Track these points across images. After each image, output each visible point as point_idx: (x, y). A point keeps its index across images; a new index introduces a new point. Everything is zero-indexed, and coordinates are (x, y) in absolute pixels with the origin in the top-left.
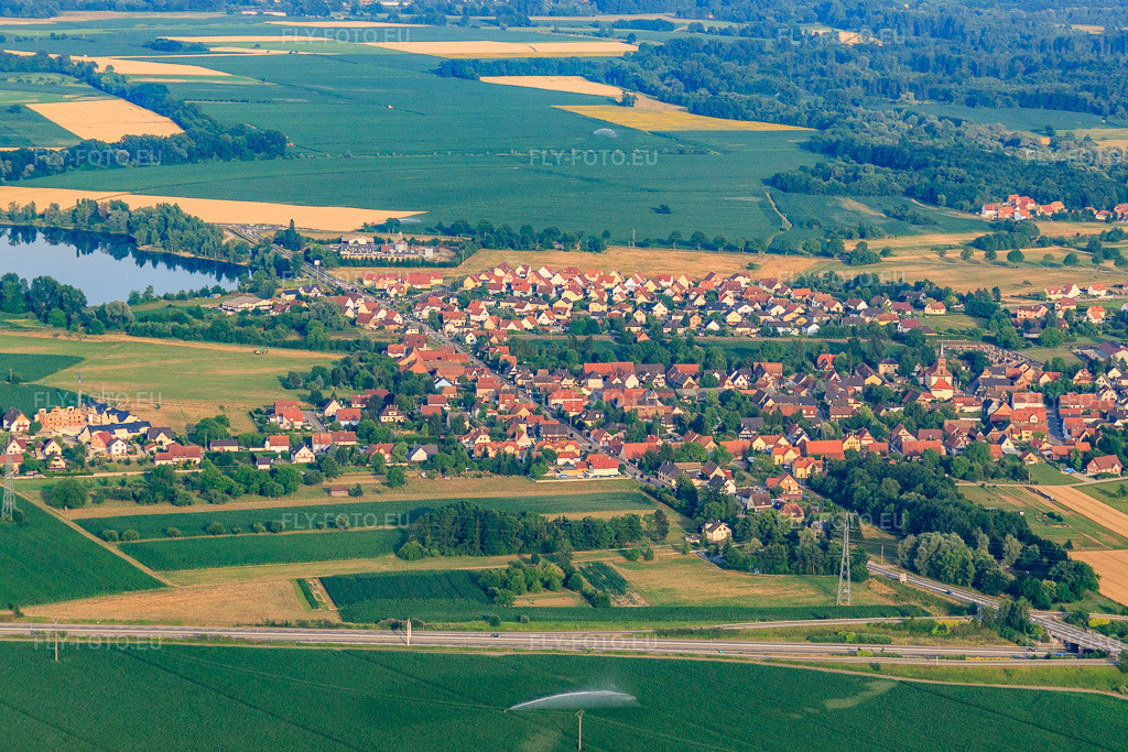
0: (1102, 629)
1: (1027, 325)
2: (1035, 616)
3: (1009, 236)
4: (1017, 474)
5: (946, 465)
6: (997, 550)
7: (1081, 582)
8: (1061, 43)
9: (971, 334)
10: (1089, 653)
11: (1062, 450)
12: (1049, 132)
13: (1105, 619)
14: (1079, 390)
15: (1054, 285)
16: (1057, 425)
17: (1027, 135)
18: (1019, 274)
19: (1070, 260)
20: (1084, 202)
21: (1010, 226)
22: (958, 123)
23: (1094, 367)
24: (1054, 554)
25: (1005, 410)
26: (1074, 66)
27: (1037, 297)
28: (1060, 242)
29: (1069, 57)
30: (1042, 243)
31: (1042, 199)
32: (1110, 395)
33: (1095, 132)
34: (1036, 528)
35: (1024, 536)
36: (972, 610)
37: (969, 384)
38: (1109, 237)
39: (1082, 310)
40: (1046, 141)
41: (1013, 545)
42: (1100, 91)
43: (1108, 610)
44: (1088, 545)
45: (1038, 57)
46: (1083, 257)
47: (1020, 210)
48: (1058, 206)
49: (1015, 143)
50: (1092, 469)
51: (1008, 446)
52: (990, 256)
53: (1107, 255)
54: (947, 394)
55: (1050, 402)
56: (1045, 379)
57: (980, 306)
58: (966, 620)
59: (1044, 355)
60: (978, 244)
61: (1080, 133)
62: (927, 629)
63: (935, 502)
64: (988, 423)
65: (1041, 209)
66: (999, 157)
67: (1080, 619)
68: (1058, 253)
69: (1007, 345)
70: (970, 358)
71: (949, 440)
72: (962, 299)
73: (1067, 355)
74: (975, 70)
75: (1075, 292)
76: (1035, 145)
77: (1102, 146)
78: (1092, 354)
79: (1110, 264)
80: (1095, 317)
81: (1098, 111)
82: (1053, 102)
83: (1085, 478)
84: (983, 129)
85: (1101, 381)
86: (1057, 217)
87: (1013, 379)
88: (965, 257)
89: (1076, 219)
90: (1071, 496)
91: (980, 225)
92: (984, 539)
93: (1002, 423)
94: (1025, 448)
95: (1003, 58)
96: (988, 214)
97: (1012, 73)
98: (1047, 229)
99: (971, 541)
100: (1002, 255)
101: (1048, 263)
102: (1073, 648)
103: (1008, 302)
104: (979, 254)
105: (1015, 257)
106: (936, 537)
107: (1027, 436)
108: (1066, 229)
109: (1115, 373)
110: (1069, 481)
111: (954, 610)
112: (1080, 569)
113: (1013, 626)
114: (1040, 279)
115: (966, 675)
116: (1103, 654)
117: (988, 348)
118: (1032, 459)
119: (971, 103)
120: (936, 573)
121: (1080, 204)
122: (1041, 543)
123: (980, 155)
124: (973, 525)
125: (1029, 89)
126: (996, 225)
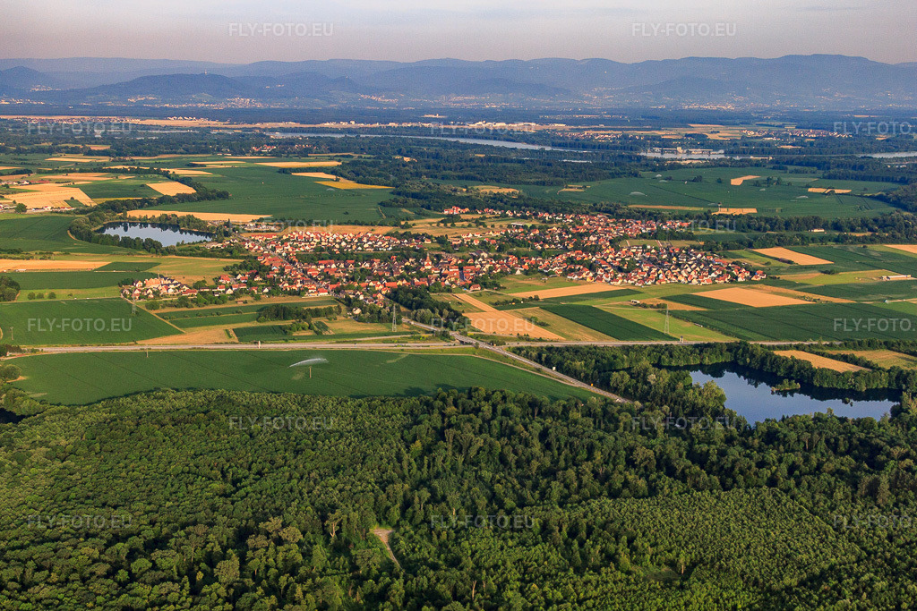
0: (471, 337)
1: (455, 246)
2: (451, 333)
3: (452, 219)
4: (449, 290)
5: (428, 288)
6: (441, 314)
8: (471, 160)
9: (438, 249)
10: (467, 343)
11: (463, 283)
12: (466, 187)
13: (472, 333)
14: (470, 265)
15: (464, 234)
16: (462, 276)
17: (459, 188)
18: (454, 230)
19: (469, 226)
20: (475, 208)
21: (452, 216)
22: (438, 185)
23: (474, 258)
24: (457, 314)
25: (446, 272)
26: (474, 167)
27: (459, 237)
28: (467, 220)
29: (473, 164)
30: (462, 221)
31: (463, 208)
32: (479, 266)
33: (480, 187)
34: (453, 307)
35: (450, 310)
36: (433, 332)
37: (436, 264)
38: (481, 219)
39: (472, 241)
40: (465, 190)
41: (446, 312)
42: (482, 174)
43: (473, 331)
44: (469, 311)
45: (463, 164)
46: (474, 225)
47: (455, 211)
48: (467, 210)
49: (455, 191)
50: (472, 288)
51: (447, 282)
52: (445, 225)
53: (481, 224)
54: (429, 267)
55: (461, 269)
56: (460, 262)
57: (441, 240)
58: (431, 335)
59: (460, 255)
60: (442, 222)
61: (475, 187)
62: (419, 338)
63: (423, 300)
64: (442, 275)
65: (462, 211)
66: (450, 195)
67: (465, 334)
68: (466, 224)
69: (449, 252)
70: (437, 256)
71: (429, 281)
72: (436, 238)
73: (466, 255)
74: (445, 169)
75: (470, 235)
76: (461, 191)
77: (482, 191)
78: (474, 254)
79: (481, 227)
80: (476, 243)
81: (481, 181)
82: (467, 178)
83: (470, 292)
84: (446, 187)
85: (476, 262)
86: (467, 213)
87: (450, 262)
88: (438, 225)
89: (473, 213)
90: (464, 297)
91: (444, 216)
92: (437, 311)
93: (445, 276)
94: (452, 283)
95: (453, 165)
96: (446, 212)
97: (456, 170)
98: (463, 217)
99: (433, 311)
100: (449, 225)
101: (463, 227)
102: (462, 342)
103: (450, 239)
104: (442, 225)
105: (453, 225)
106: (423, 310)
107: (453, 279)
108: (469, 217)
109: (480, 259)
110: (465, 292)
111: (427, 332)
112: (465, 318)
113: (445, 336)
114: (460, 232)
115: (430, 351)
116: (471, 344)
117: (443, 254)
118: (454, 286)
119: (443, 179)
120: (423, 321)
121: (473, 210)
122: (454, 311)
123: (445, 195)
124: (434, 306)
125: (460, 174)
126: (448, 216)
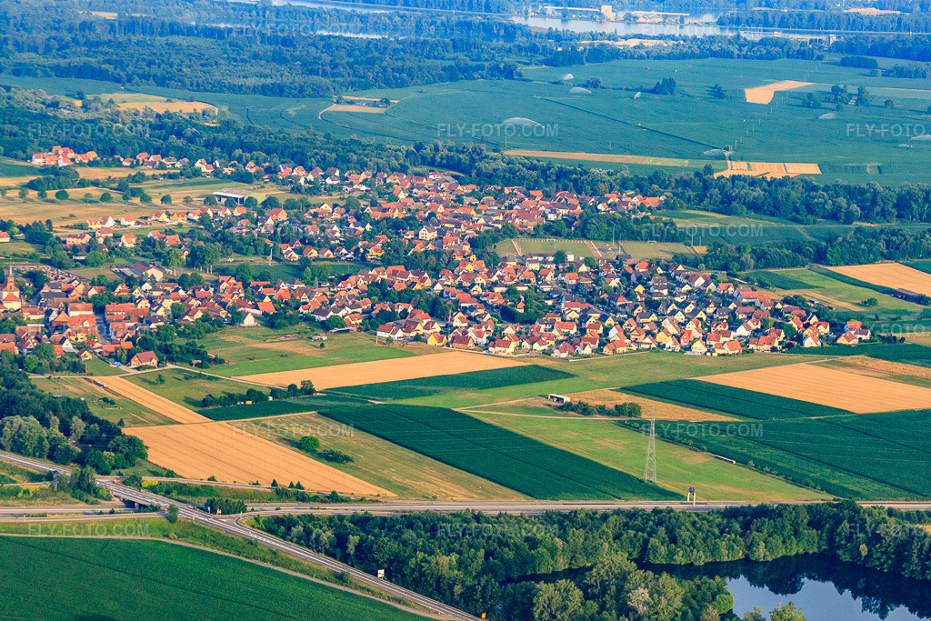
0: (153, 489)
1: (75, 250)
2: (100, 481)
3: (54, 180)
4: (76, 368)
5: (20, 361)
6: (66, 429)
7: (133, 452)
8: (86, 26)
9: (32, 258)
10: (143, 508)
11: (110, 348)
12: (81, 96)
13: (154, 481)
14: (120, 300)
15: (94, 217)
16: (104, 326)
17: (63, 99)
18: (65, 209)
19: (105, 198)
20: (113, 151)
21: (55, 171)
22: (8, 89)
23: (130, 282)
24: (110, 431)
25: (63, 317)
26: (97, 44)
27: (81, 227)
28: (96, 184)
29: (92, 37)
30: (82, 184)
31: (80, 149)
32: (144, 304)
33: (117, 96)
34: (95, 411)
35: (87, 417)
36: (49, 477)
37: (33, 297)
38: (134, 179)
39: (117, 237)
40: (78, 103)
41: (78, 424)
42: (118, 64)
43: (156, 474)
44: (136, 422)
45: (68, 37)
46: (115, 195)
47: (62, 158)
48: (92, 155)
49: (55, 105)
50: (135, 362)
51: (67, 346)
52: (42, 195)
53: (134, 193)
54: (16, 305)
55: (100, 310)
56: (93, 292)
57: (37, 235)
58: (45, 485)
59: (90, 273)
60: (31, 185)
61: (105, 97)
62: (14, 493)
63: (14, 392)
64: (51, 328)
65: (79, 158)
66: (43, 117)
67: (134, 481)
68: (95, 192)
69: (60, 266)
70: (33, 276)
71: (20, 342)
72: (22, 229)
73: (108, 273)
74: (19, 47)
75: (110, 223)
76: (70, 107)
77: (123, 107)
78: (128, 272)
79: (137, 200)
80: (128, 243)
81: (117, 80)
82: (81, 72)
83: (130, 370)
84: (28, 94)
85: (137, 293)
86: (92, 164)
87: (68, 292)
88: (22, 195)
89: (107, 165)
90: (120, 384)
91: (31, 170)
92: (55, 420)
93: (60, 328)
94: (81, 347)
95: (40, 37)
96: (37, 161)
97: (48, 50)
98: (85, 173)
99: (45, 422)
100: (51, 194)
101: (88, 200)
102: (130, 504)
103: (59, 231)
104: (33, 194)
105: (62, 196)
106: (18, 420)
107: (81, 337)
108: (100, 174)
109: (147, 286)
110: (117, 372)
111: (35, 478)
112: (132, 441)
113: (82, 489)
114: (83, 213)
116: (155, 509)
117: (46, 268)
118: (87, 356)
119: (16, 73)
120: (18, 448)
121: (109, 153)
122: (100, 422)
123: (29, 115)
124: (46, 409)
125: (62, 62)
126: (44, 170)
